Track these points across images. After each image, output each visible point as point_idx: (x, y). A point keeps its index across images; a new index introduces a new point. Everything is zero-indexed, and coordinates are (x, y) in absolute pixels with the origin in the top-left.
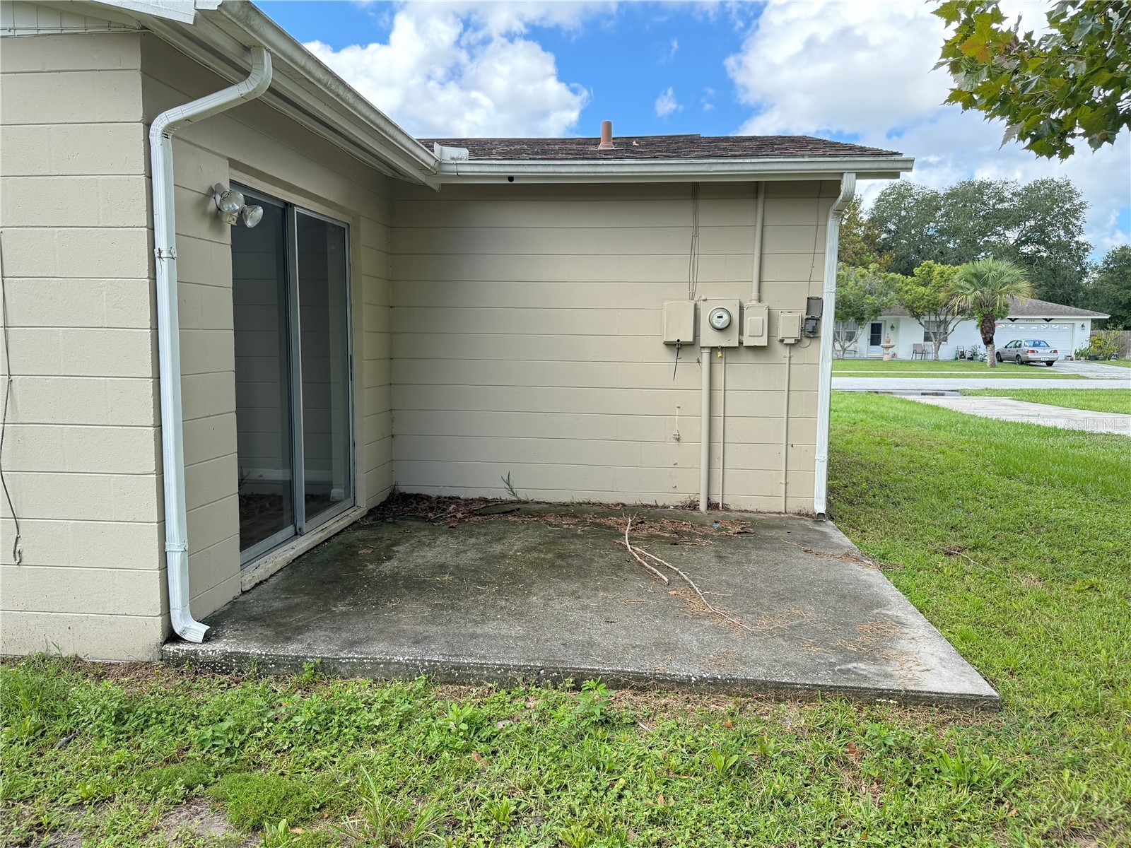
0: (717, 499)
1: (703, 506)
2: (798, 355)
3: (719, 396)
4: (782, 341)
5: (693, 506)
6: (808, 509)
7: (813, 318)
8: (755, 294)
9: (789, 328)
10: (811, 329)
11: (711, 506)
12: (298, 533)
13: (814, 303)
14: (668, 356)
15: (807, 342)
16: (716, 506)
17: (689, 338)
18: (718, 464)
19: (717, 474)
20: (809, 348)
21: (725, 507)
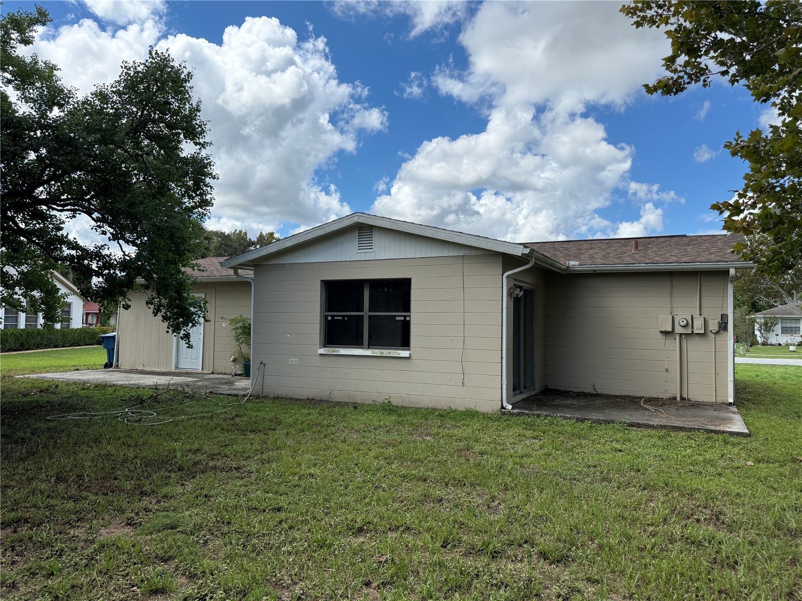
0: (685, 396)
1: (678, 399)
2: (718, 337)
3: (685, 353)
4: (711, 331)
5: (675, 398)
6: (726, 401)
7: (724, 322)
8: (698, 312)
9: (713, 326)
10: (723, 326)
11: (682, 398)
12: (521, 393)
13: (724, 317)
14: (662, 337)
15: (722, 332)
16: (685, 399)
17: (670, 329)
18: (685, 382)
19: (685, 385)
20: (723, 335)
21: (689, 400)
